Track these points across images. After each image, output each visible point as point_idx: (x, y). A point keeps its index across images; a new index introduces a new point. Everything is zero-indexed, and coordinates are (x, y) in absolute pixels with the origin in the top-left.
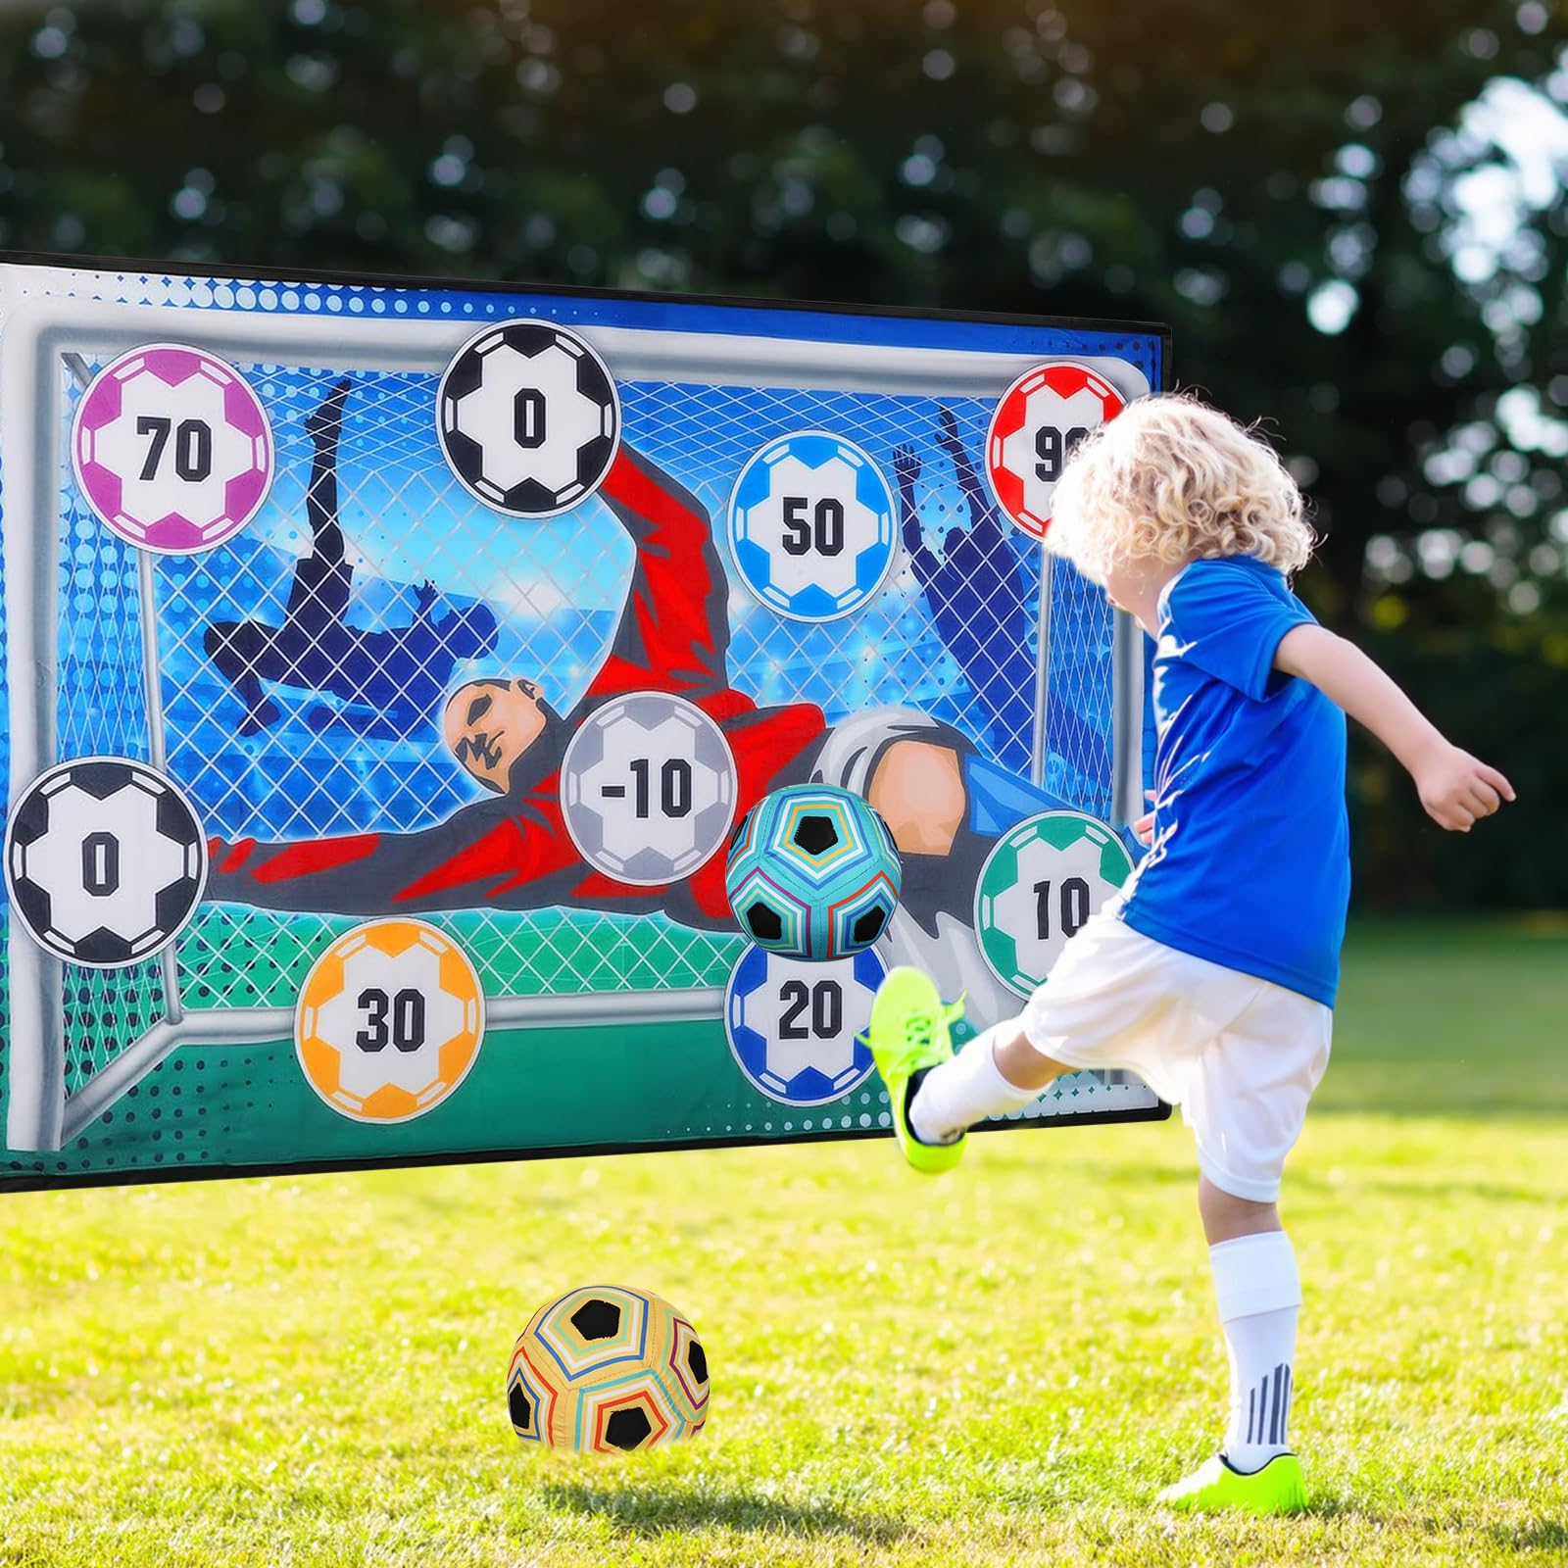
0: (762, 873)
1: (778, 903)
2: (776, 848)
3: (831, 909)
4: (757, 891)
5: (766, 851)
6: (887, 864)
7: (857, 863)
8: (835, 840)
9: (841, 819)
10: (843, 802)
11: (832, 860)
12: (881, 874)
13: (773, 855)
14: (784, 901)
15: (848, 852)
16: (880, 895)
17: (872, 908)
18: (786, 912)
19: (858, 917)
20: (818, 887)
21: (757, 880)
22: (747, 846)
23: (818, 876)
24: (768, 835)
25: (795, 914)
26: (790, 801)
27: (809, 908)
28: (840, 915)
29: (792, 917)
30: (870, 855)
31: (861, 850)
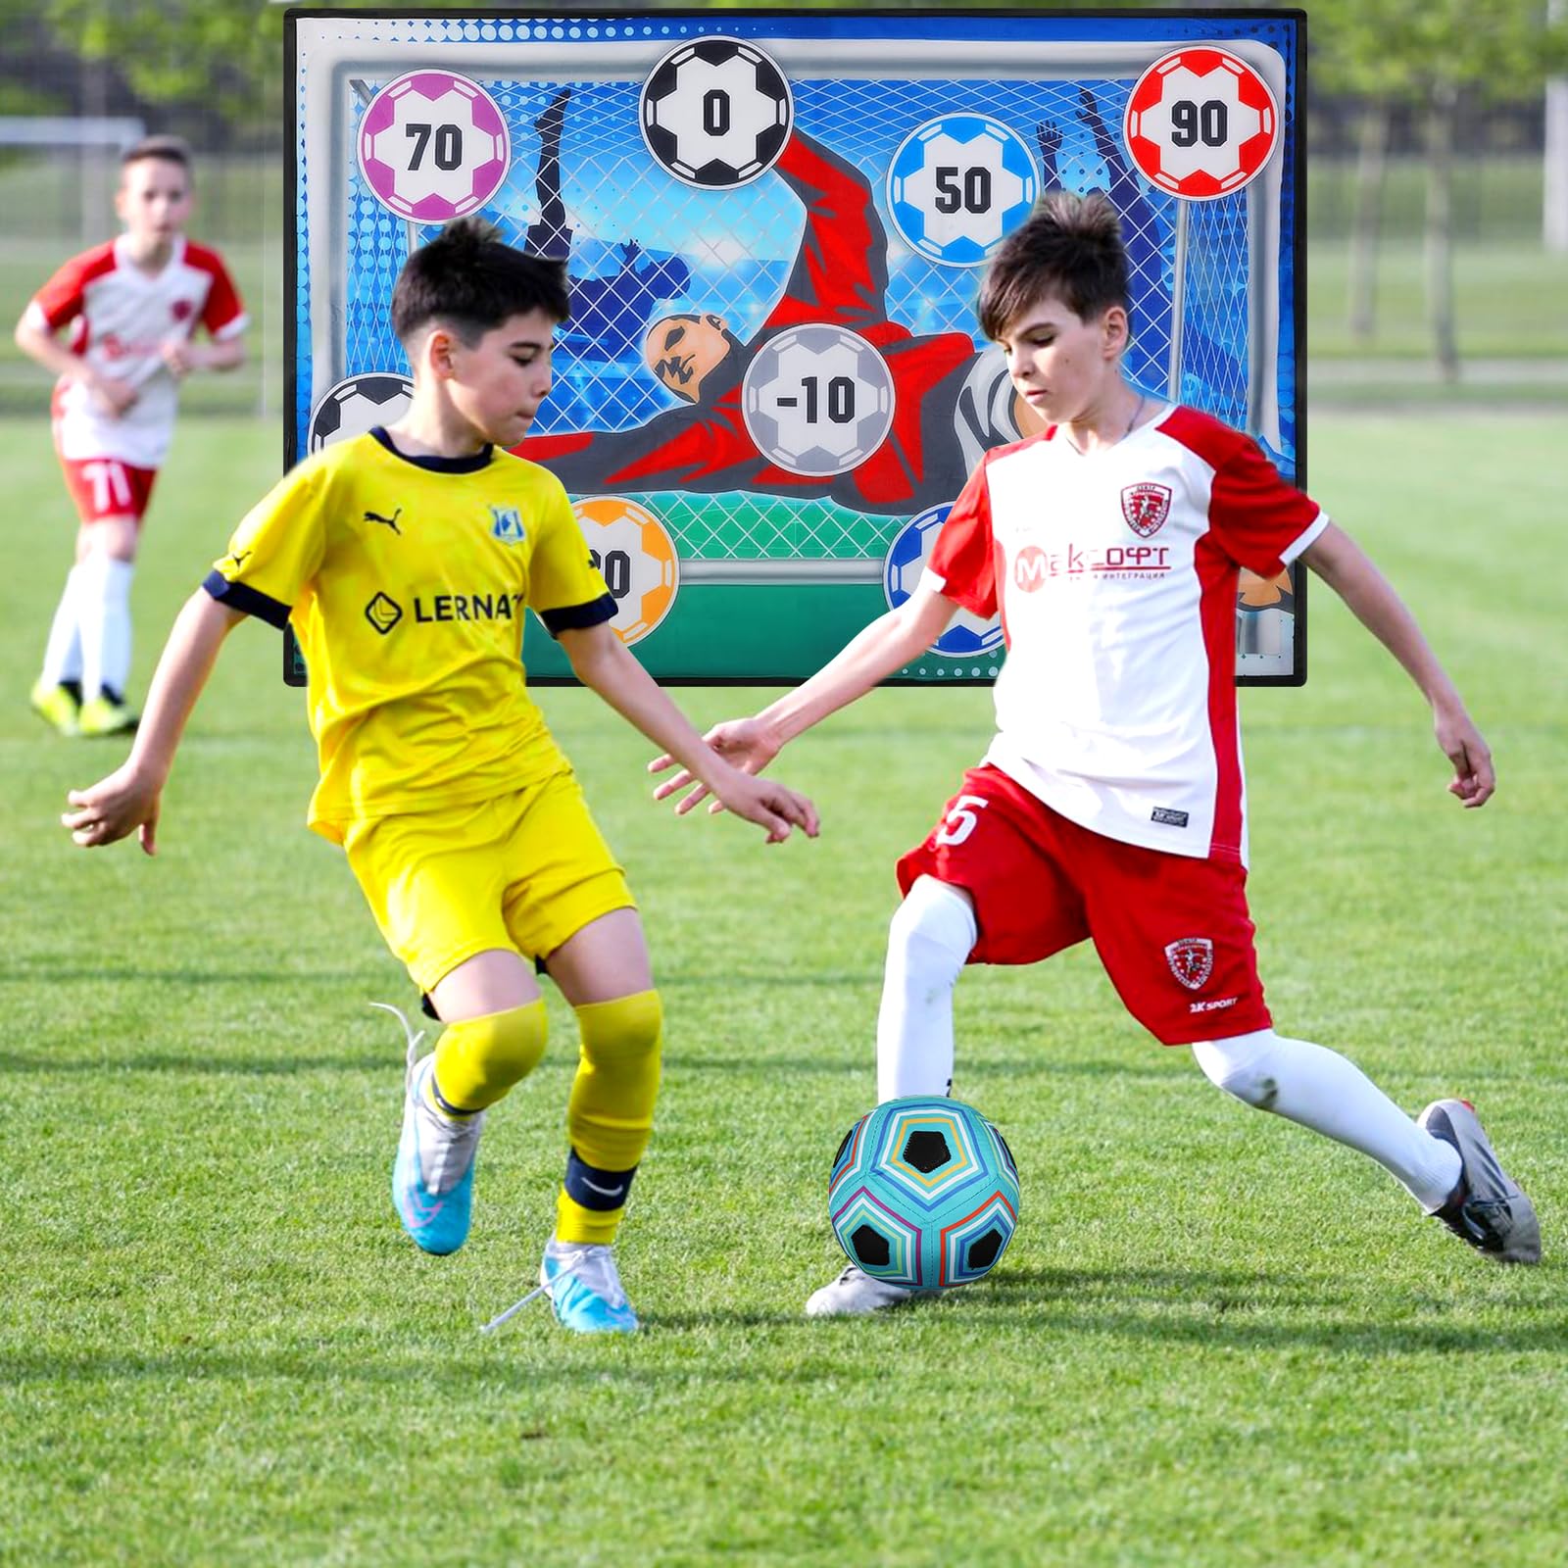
0: (869, 1194)
1: (886, 1226)
2: (883, 1165)
3: (943, 1232)
4: (863, 1212)
5: (873, 1169)
6: (1004, 1183)
7: (971, 1182)
8: (948, 1157)
9: (955, 1134)
10: (957, 1116)
11: (945, 1178)
12: (998, 1194)
13: (880, 1174)
14: (892, 1224)
15: (961, 1171)
16: (997, 1217)
17: (988, 1231)
18: (894, 1236)
19: (974, 1241)
20: (929, 1209)
21: (863, 1200)
22: (852, 1164)
23: (929, 1197)
24: (874, 1151)
25: (904, 1238)
26: (898, 1115)
27: (919, 1232)
28: (953, 1239)
29: (901, 1241)
30: (986, 1173)
31: (975, 1168)
